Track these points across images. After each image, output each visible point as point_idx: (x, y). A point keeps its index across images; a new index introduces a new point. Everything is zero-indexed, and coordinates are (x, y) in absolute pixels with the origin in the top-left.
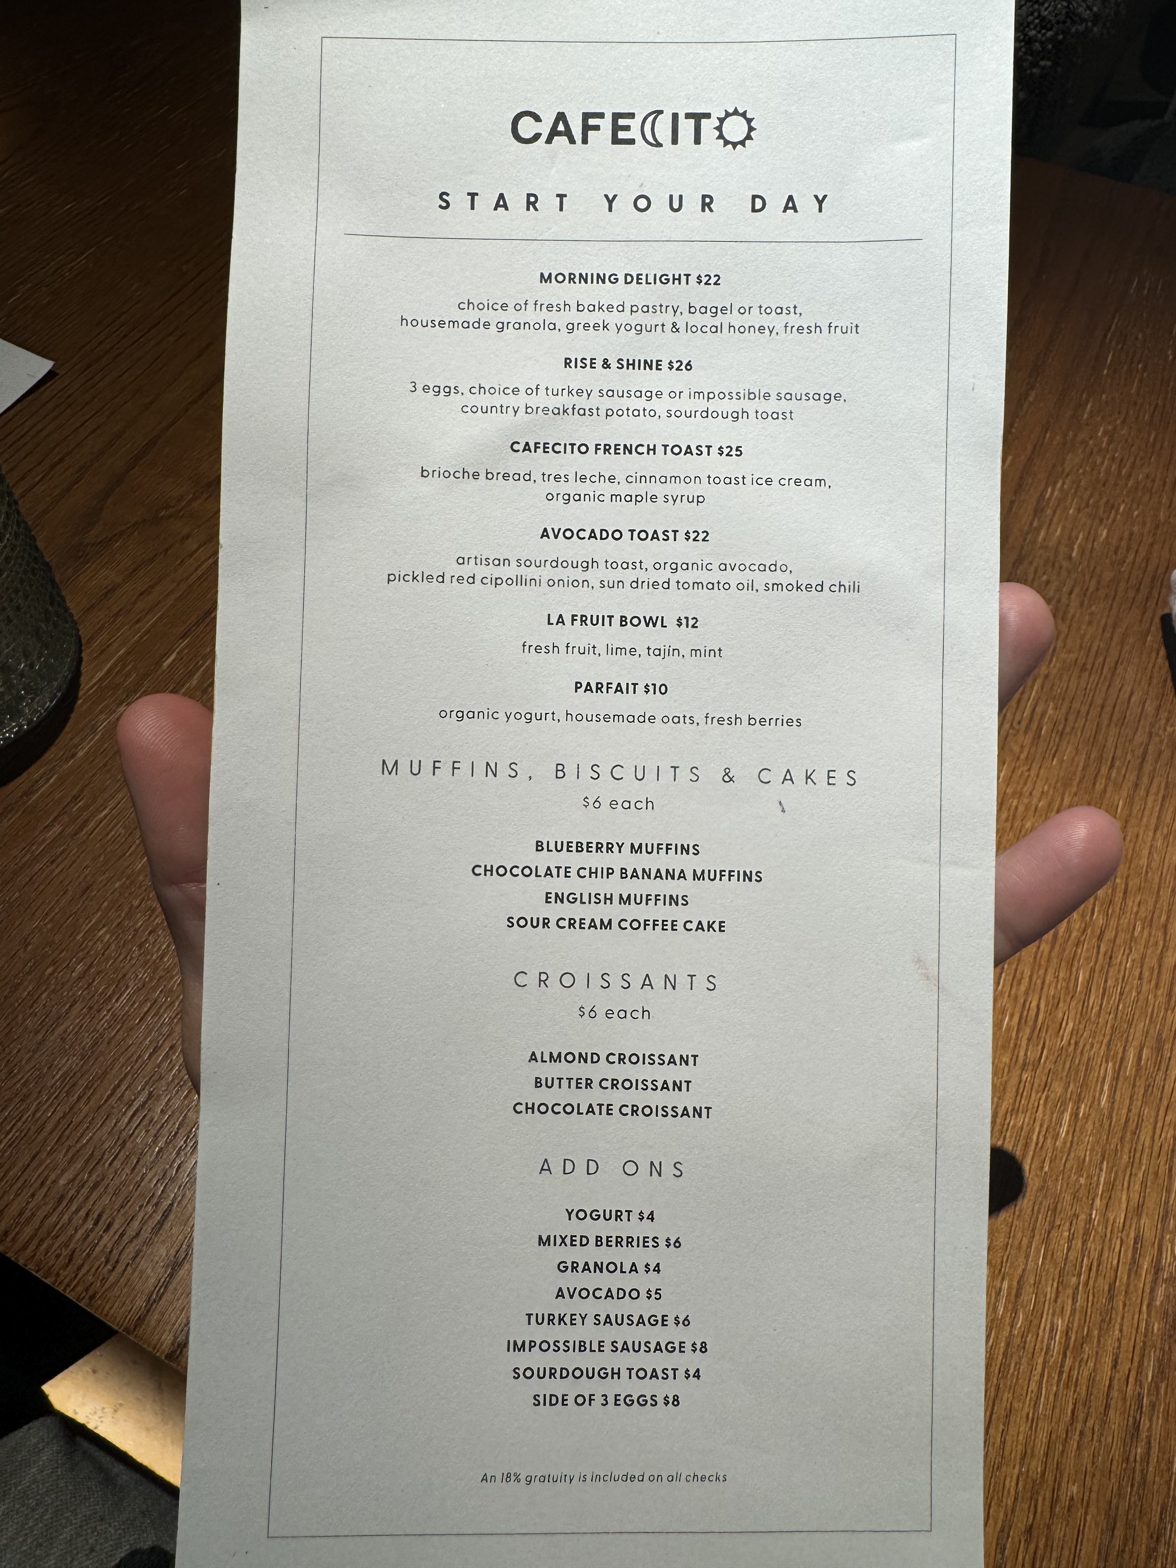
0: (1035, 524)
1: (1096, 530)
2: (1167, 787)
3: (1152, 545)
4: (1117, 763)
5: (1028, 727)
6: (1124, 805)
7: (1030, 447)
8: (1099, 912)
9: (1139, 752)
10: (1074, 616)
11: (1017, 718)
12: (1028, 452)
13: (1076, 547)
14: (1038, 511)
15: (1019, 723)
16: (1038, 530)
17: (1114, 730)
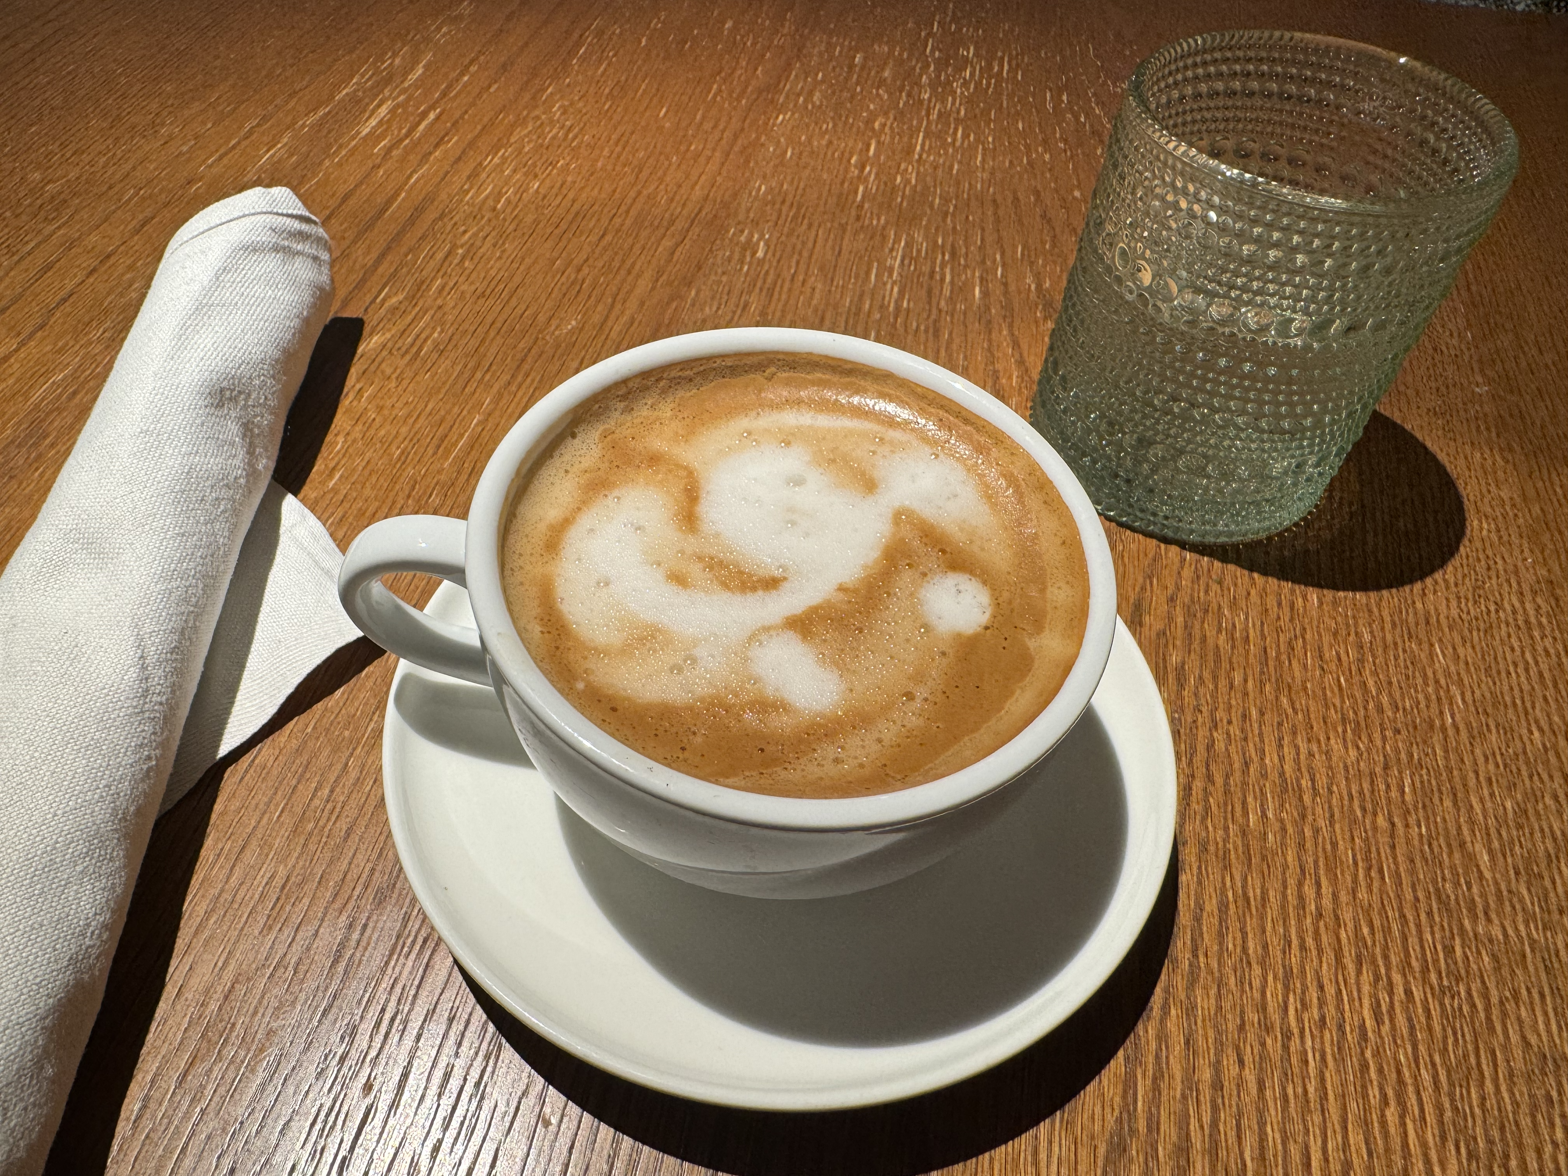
0: (466, 187)
1: (528, 184)
2: (540, 381)
3: (582, 188)
4: (494, 368)
5: (407, 352)
6: (491, 401)
7: (479, 127)
8: (437, 495)
9: (519, 356)
10: (484, 255)
11: (397, 346)
12: (477, 131)
13: (503, 200)
14: (473, 176)
15: (399, 349)
16: (468, 191)
17: (499, 340)
